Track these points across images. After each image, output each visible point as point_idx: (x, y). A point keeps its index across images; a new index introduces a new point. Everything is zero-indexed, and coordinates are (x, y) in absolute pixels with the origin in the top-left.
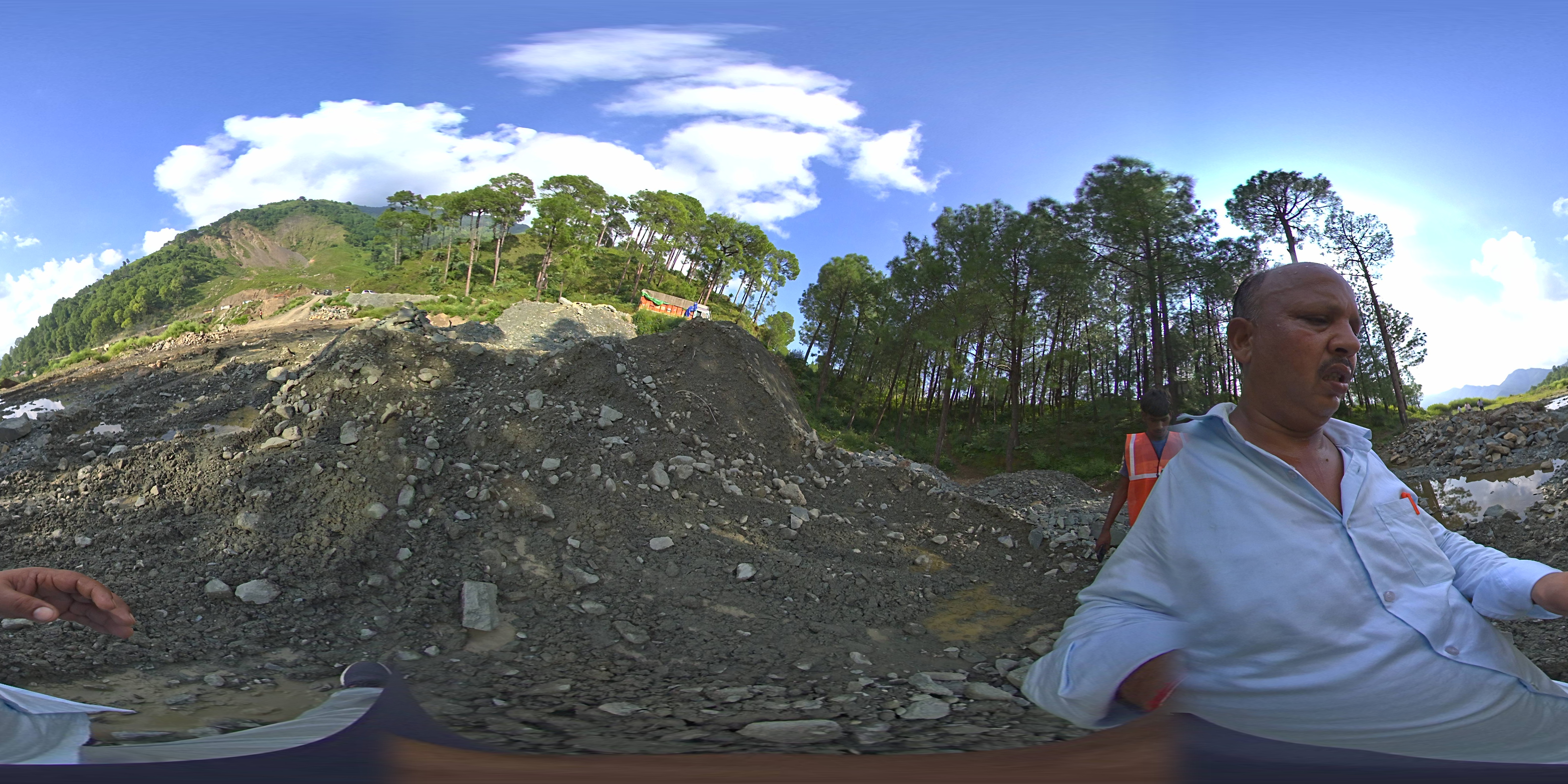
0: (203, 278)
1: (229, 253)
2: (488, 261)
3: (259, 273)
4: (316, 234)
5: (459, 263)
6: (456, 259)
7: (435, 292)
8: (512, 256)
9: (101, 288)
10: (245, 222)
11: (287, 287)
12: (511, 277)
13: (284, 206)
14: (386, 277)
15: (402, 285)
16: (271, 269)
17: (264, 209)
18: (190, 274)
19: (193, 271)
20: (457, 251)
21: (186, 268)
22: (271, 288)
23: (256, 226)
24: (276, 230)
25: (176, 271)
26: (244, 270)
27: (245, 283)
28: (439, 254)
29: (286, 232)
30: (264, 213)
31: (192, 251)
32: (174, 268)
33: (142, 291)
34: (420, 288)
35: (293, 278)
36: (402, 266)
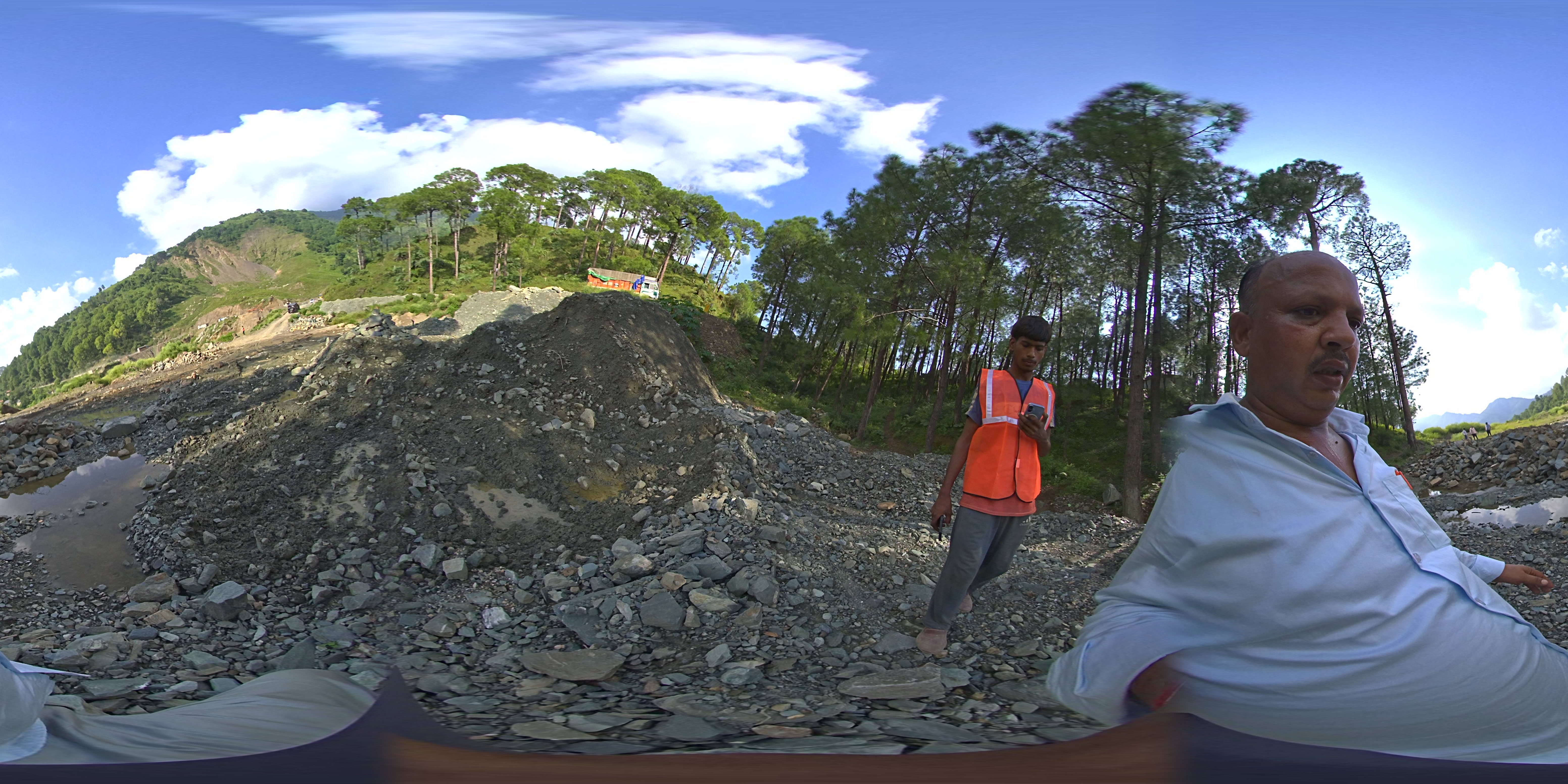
0: (177, 299)
1: (199, 272)
2: (449, 255)
3: (230, 289)
4: (278, 245)
5: (421, 261)
6: (417, 257)
7: (401, 291)
8: (472, 247)
9: (80, 315)
10: (209, 240)
11: (259, 300)
12: (473, 268)
13: (243, 220)
14: (353, 282)
15: (369, 288)
16: (240, 284)
17: (225, 226)
18: (164, 296)
19: (167, 293)
20: (417, 249)
21: (160, 290)
22: (244, 304)
23: (220, 242)
24: (239, 245)
25: (150, 294)
26: (215, 288)
27: (218, 301)
28: (400, 254)
29: (249, 245)
30: (225, 229)
31: (164, 273)
32: (148, 291)
33: (120, 316)
34: (386, 288)
35: (264, 290)
36: (367, 270)
